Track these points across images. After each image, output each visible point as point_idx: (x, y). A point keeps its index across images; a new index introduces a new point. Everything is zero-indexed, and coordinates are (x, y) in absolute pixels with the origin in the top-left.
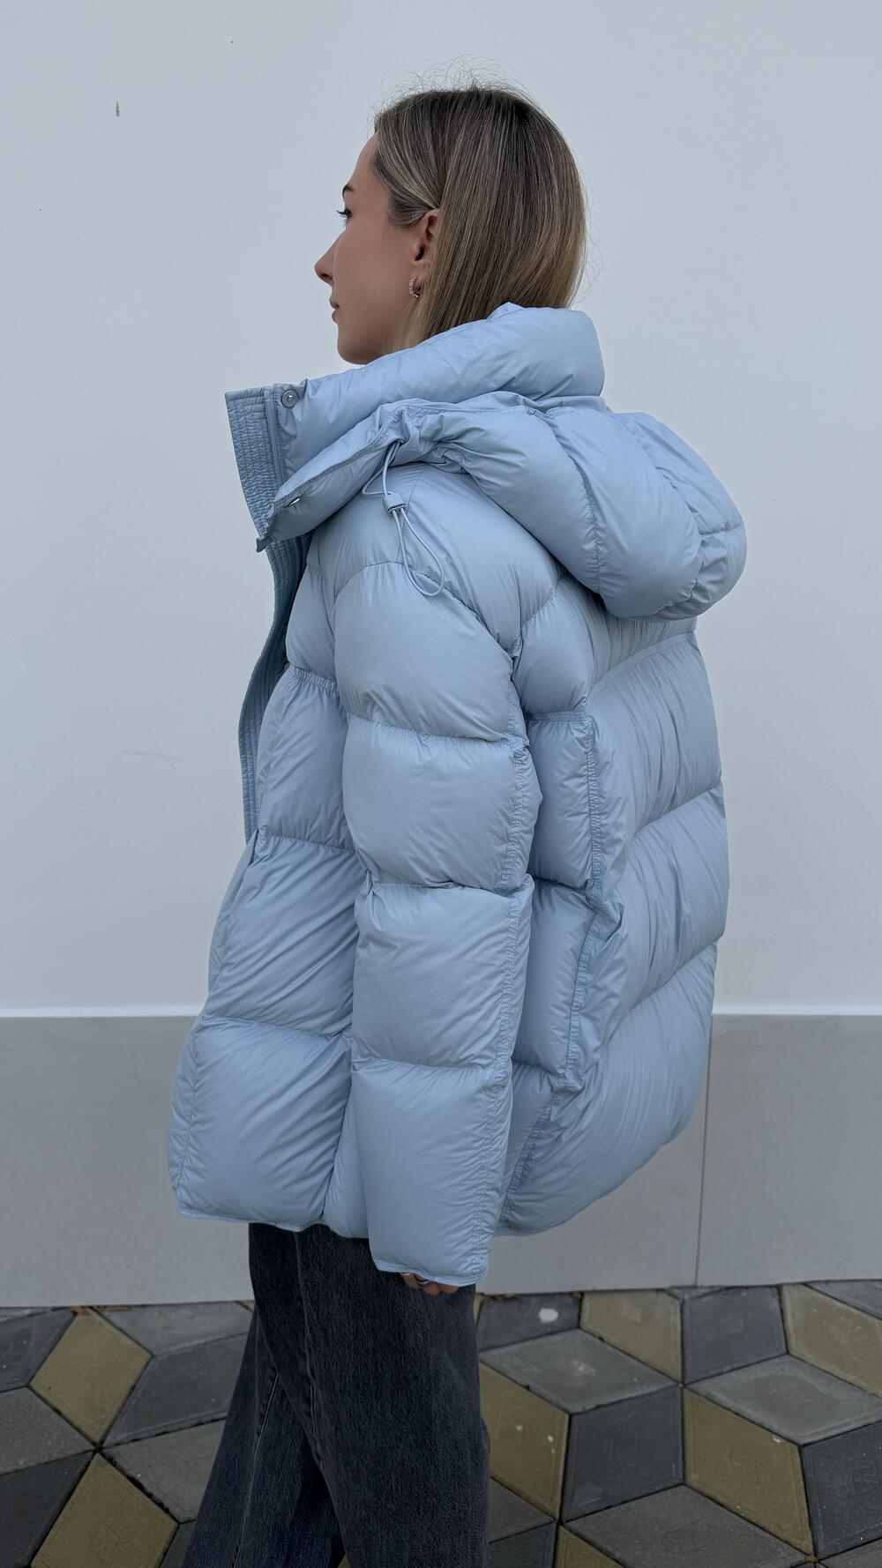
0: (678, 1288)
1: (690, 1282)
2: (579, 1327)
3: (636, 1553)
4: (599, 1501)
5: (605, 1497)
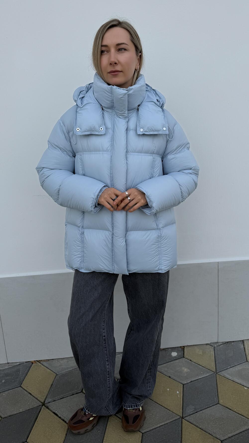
0: (212, 343)
1: (216, 341)
2: (184, 357)
3: (206, 426)
4: (194, 411)
5: (195, 409)
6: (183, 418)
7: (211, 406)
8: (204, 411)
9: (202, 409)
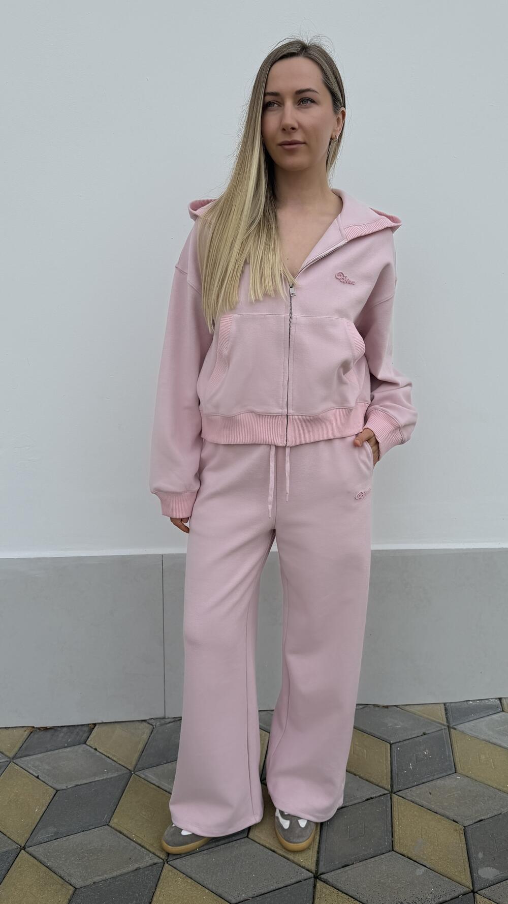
0: (154, 719)
1: (161, 715)
2: (85, 743)
3: (61, 862)
4: (52, 836)
5: (56, 833)
6: (24, 848)
7: (90, 828)
8: (71, 837)
9: (70, 833)
